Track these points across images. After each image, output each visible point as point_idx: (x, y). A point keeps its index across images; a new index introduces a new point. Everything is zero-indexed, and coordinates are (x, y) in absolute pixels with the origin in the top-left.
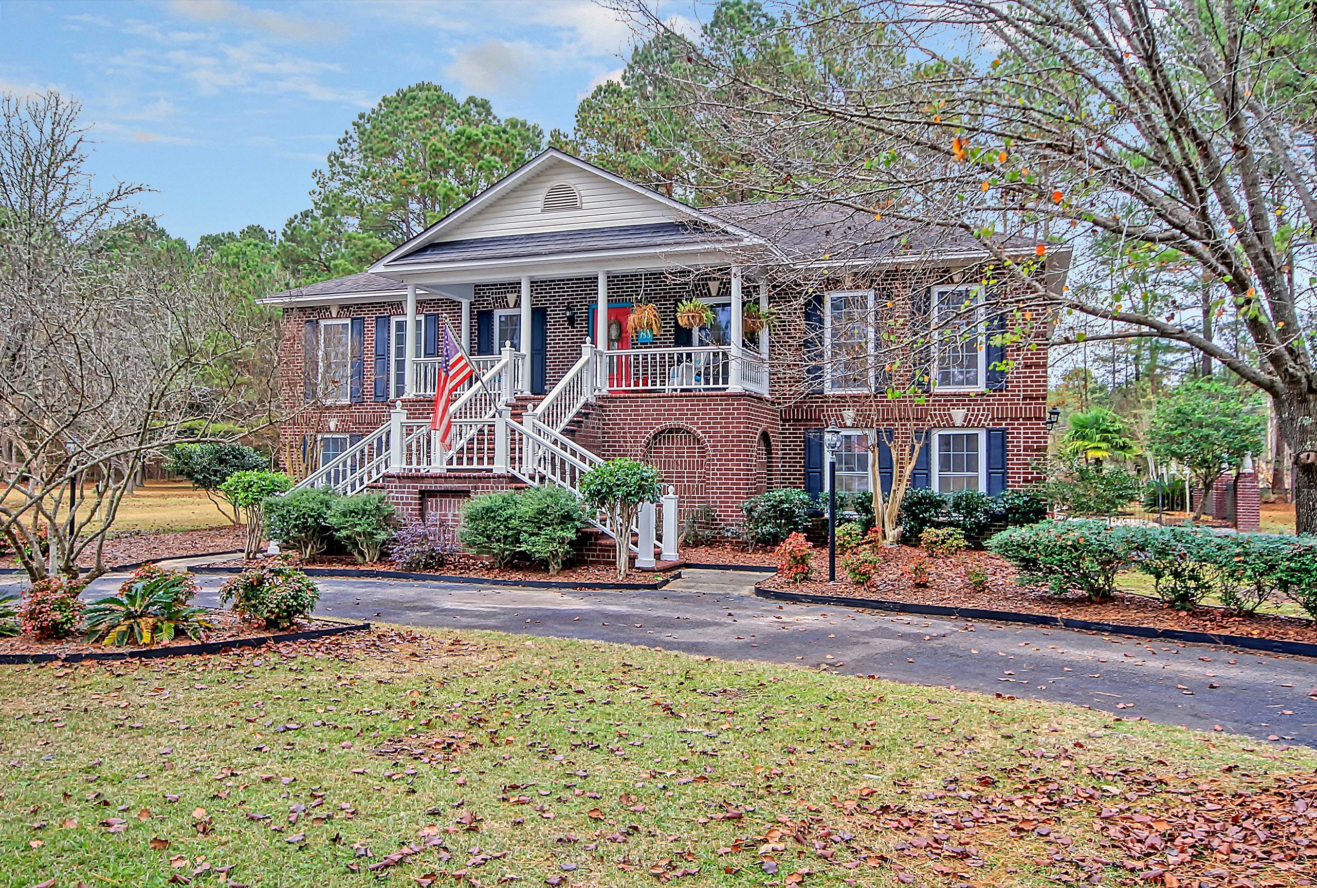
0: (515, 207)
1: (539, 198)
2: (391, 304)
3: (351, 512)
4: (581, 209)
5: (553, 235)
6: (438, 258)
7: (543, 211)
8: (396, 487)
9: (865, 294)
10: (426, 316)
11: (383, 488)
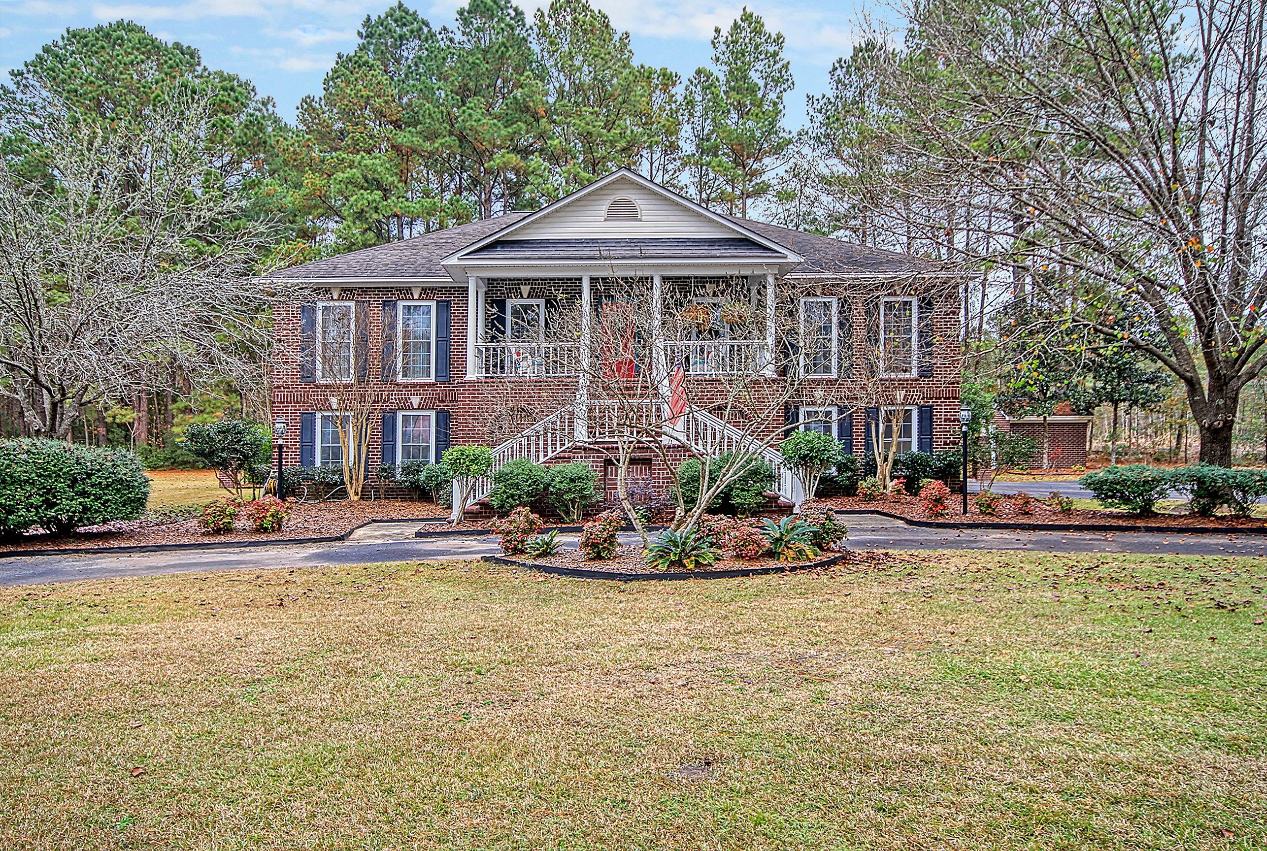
0: (580, 214)
1: (603, 208)
2: (400, 290)
3: (579, 478)
4: (641, 220)
5: (618, 241)
6: (512, 255)
7: (606, 220)
8: (581, 457)
9: (830, 300)
10: (438, 302)
11: (569, 458)
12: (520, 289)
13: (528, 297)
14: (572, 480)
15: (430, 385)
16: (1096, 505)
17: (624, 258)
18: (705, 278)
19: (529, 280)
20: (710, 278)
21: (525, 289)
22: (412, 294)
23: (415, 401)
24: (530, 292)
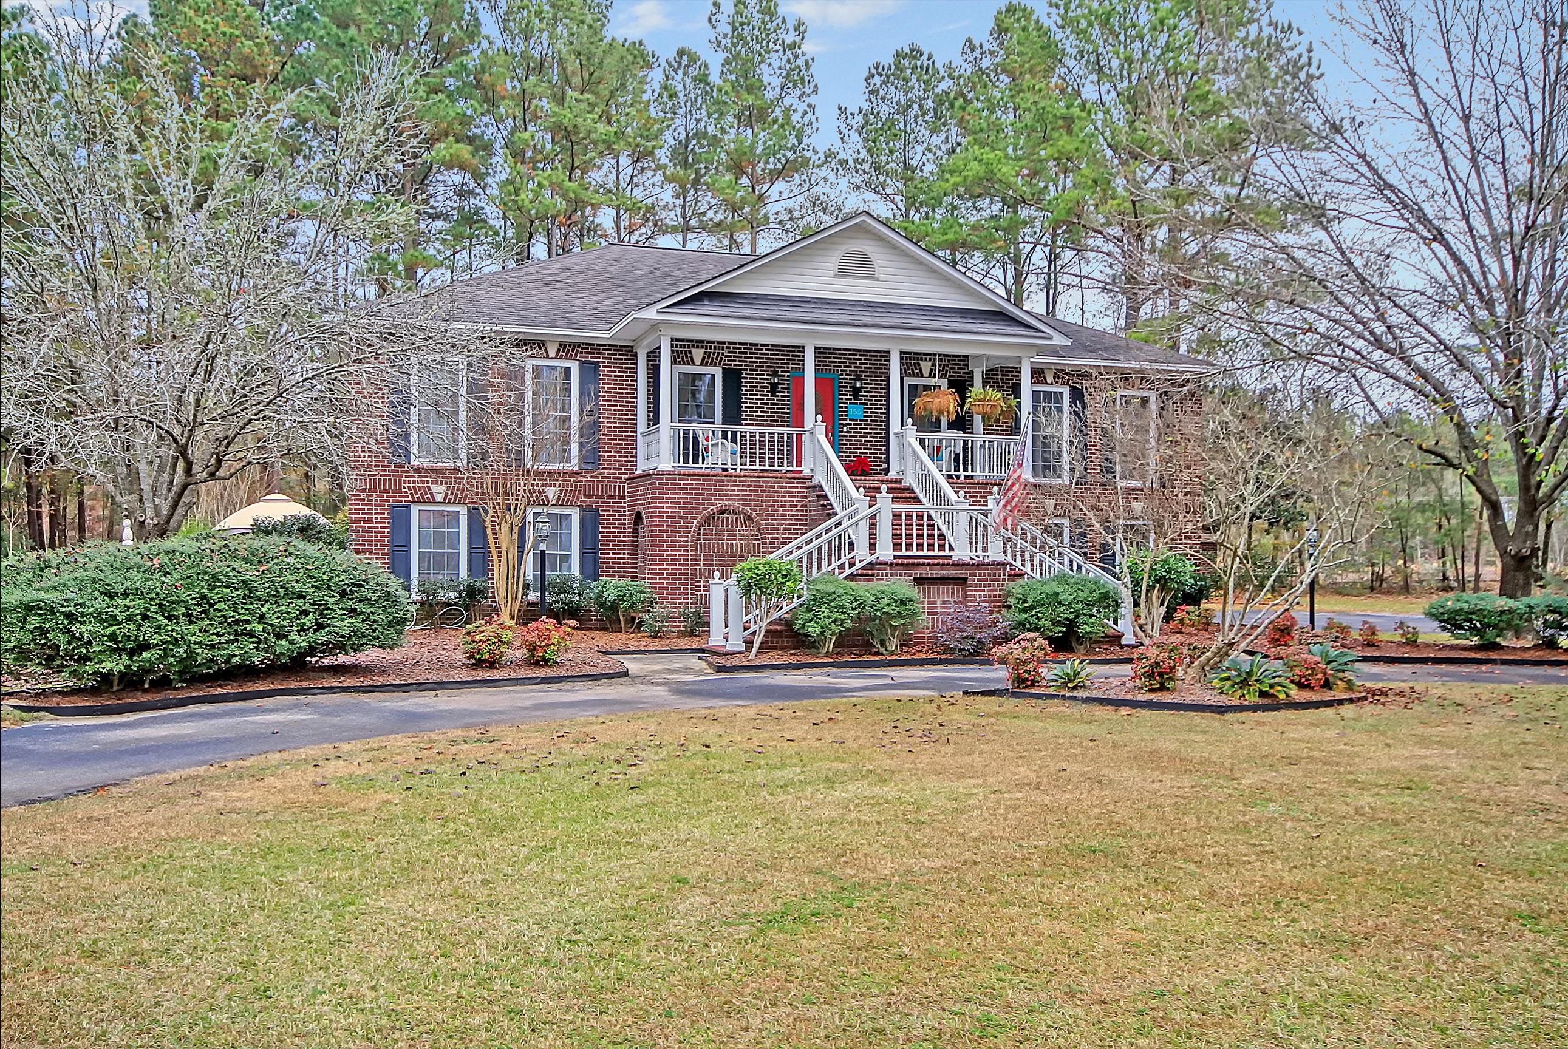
0: (805, 265)
2: (530, 343)
4: (878, 279)
6: (726, 311)
7: (835, 275)
8: (887, 575)
9: (1060, 390)
10: (582, 363)
11: (873, 575)
12: (690, 352)
13: (701, 364)
14: (903, 603)
15: (573, 474)
16: (1445, 638)
17: (865, 326)
18: (920, 354)
19: (702, 341)
20: (925, 354)
21: (698, 354)
22: (546, 350)
23: (551, 493)
24: (704, 358)
